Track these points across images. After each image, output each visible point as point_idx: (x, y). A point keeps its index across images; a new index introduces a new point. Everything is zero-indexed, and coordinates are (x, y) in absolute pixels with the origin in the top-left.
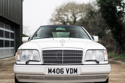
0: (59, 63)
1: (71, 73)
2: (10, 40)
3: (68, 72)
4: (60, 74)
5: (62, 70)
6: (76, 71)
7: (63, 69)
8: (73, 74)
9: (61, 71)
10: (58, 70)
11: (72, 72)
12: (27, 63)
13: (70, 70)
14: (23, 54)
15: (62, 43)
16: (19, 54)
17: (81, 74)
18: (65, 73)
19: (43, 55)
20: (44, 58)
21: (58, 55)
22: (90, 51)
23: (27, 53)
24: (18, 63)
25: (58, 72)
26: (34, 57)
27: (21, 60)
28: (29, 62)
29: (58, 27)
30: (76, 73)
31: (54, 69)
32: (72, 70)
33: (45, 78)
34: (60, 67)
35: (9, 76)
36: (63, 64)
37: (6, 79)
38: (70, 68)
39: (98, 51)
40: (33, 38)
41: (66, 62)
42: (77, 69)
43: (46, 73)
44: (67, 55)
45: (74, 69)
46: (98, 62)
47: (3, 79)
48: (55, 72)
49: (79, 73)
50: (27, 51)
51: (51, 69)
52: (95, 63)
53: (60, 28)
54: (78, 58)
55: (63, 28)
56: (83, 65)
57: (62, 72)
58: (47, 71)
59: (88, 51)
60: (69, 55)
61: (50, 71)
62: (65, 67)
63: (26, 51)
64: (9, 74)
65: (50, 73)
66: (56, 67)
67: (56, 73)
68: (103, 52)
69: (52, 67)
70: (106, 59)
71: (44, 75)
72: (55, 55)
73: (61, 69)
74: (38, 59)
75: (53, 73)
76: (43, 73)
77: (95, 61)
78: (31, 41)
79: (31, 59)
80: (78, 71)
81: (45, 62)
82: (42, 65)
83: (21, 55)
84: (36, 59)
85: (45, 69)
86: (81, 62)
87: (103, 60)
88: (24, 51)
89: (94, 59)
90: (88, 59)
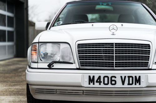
0: (109, 66)
1: (129, 84)
3: (123, 83)
4: (110, 85)
5: (113, 79)
6: (138, 80)
7: (115, 77)
8: (134, 86)
9: (112, 81)
10: (106, 79)
11: (131, 82)
12: (50, 67)
13: (127, 79)
16: (35, 50)
17: (147, 87)
18: (119, 84)
19: (79, 52)
20: (80, 58)
21: (106, 52)
23: (49, 49)
25: (106, 82)
26: (63, 57)
27: (39, 61)
28: (54, 65)
29: (99, 5)
30: (138, 84)
31: (100, 77)
32: (131, 79)
33: (83, 93)
34: (110, 73)
35: (11, 90)
36: (115, 68)
38: (127, 75)
40: (56, 24)
41: (121, 65)
42: (140, 77)
43: (85, 83)
44: (123, 52)
45: (136, 77)
48: (100, 82)
49: (143, 84)
51: (94, 77)
53: (102, 5)
54: (142, 58)
55: (108, 5)
56: (151, 69)
57: (113, 82)
58: (87, 80)
60: (126, 52)
61: (91, 80)
62: (119, 73)
63: (48, 44)
64: (11, 87)
65: (92, 84)
66: (102, 73)
67: (102, 84)
69: (96, 73)
71: (82, 87)
72: (99, 51)
73: (112, 77)
74: (70, 59)
75: (97, 85)
76: (80, 83)
78: (52, 28)
79: (58, 58)
80: (142, 80)
81: (82, 64)
82: (77, 69)
83: (39, 52)
84: (67, 60)
85: (83, 78)
86: (146, 64)
88: (43, 45)
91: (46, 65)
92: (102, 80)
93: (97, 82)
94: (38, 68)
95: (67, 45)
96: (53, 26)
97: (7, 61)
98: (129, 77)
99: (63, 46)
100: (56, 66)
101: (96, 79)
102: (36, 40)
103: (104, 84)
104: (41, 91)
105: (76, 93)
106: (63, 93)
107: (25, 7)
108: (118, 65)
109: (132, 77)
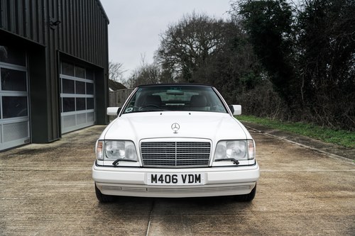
0: (171, 164)
1: (189, 182)
2: (86, 96)
3: (184, 181)
4: (171, 184)
5: (175, 177)
6: (198, 178)
8: (194, 183)
9: (173, 179)
10: (168, 177)
11: (191, 181)
13: (188, 177)
14: (108, 149)
15: (176, 129)
16: (101, 148)
17: (207, 184)
18: (180, 182)
19: (143, 150)
20: (144, 156)
22: (224, 144)
23: (115, 146)
25: (168, 181)
26: (127, 155)
27: (105, 158)
28: (119, 162)
29: (170, 89)
30: (198, 182)
31: (162, 175)
32: (191, 177)
33: (147, 190)
34: (171, 171)
35: (85, 172)
36: (176, 166)
37: (80, 180)
38: (187, 174)
39: (238, 142)
40: (126, 111)
41: (182, 164)
42: (200, 175)
43: (149, 182)
44: (184, 150)
45: (196, 175)
46: (236, 163)
47: (76, 180)
48: (162, 181)
49: (203, 182)
50: (116, 142)
51: (156, 175)
52: (231, 163)
54: (203, 156)
56: (211, 167)
57: (175, 181)
58: (150, 178)
59: (220, 143)
60: (187, 150)
61: (154, 179)
62: (180, 172)
63: (114, 142)
64: (85, 169)
65: (154, 182)
66: (165, 171)
67: (164, 182)
68: (246, 145)
69: (159, 172)
70: (250, 157)
71: (145, 185)
72: (162, 150)
73: (173, 176)
74: (134, 157)
75: (159, 183)
76: (143, 181)
77: (232, 160)
78: (122, 115)
80: (202, 178)
81: (145, 162)
82: (141, 167)
83: (105, 150)
84: (131, 157)
85: (146, 176)
86: (207, 162)
87: (246, 158)
88: (109, 143)
89: (229, 157)
90: (220, 157)
91: (111, 163)
92: (164, 178)
93: (159, 180)
94: (104, 166)
95: (131, 143)
96: (124, 113)
97: (87, 129)
98: (189, 175)
99: (127, 144)
100: (121, 164)
101: (158, 178)
102: (102, 137)
103: (166, 182)
105: (140, 190)
106: (127, 190)
108: (179, 163)
109: (192, 175)
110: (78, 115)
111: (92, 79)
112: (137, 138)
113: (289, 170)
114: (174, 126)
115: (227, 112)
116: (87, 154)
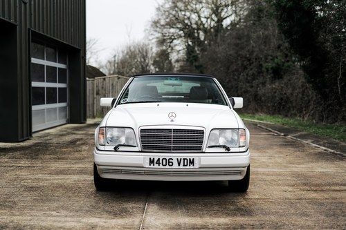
0: (167, 149)
1: (184, 165)
2: (58, 85)
3: (179, 165)
4: (167, 166)
5: (171, 161)
6: (192, 162)
7: (172, 159)
8: (188, 167)
9: (169, 162)
10: (164, 161)
11: (186, 164)
12: (116, 149)
13: (182, 161)
15: (172, 118)
16: (103, 134)
17: (200, 168)
18: (175, 165)
19: (142, 136)
20: (143, 142)
21: (165, 136)
22: (217, 132)
23: (115, 133)
24: (102, 148)
25: (164, 164)
26: (127, 139)
27: (107, 144)
28: (120, 147)
30: (192, 165)
31: (159, 159)
32: (186, 161)
33: (145, 173)
34: (167, 156)
35: (73, 169)
36: (172, 151)
38: (182, 158)
39: (230, 130)
41: (178, 149)
42: (193, 159)
43: (147, 165)
44: (180, 137)
45: (190, 159)
46: (228, 149)
48: (159, 164)
49: (197, 165)
50: (116, 129)
51: (154, 159)
52: (223, 150)
54: (197, 142)
56: (204, 152)
57: (171, 164)
58: (148, 161)
59: (213, 131)
60: (182, 137)
61: (152, 162)
62: (175, 156)
63: (114, 129)
65: (152, 165)
66: (161, 156)
67: (161, 165)
68: (238, 134)
69: (156, 156)
70: (241, 145)
71: (143, 167)
72: (159, 136)
73: (169, 159)
74: (134, 143)
75: (156, 166)
76: (142, 164)
77: (224, 147)
78: (118, 106)
79: (123, 141)
80: (195, 162)
81: (144, 147)
82: (140, 152)
83: (106, 136)
84: (131, 143)
85: (144, 159)
86: (200, 148)
87: (238, 146)
88: (110, 129)
89: (221, 144)
90: (213, 144)
91: (112, 148)
92: (161, 162)
93: (156, 163)
94: (105, 151)
95: (131, 130)
96: (119, 104)
98: (184, 159)
99: (127, 131)
100: (121, 149)
101: (155, 161)
104: (108, 171)
105: (139, 173)
106: (127, 173)
107: (82, 54)
108: (175, 149)
109: (187, 159)
110: (49, 110)
111: (65, 63)
112: (136, 125)
113: (296, 170)
114: (171, 115)
115: (227, 105)
116: (69, 153)
